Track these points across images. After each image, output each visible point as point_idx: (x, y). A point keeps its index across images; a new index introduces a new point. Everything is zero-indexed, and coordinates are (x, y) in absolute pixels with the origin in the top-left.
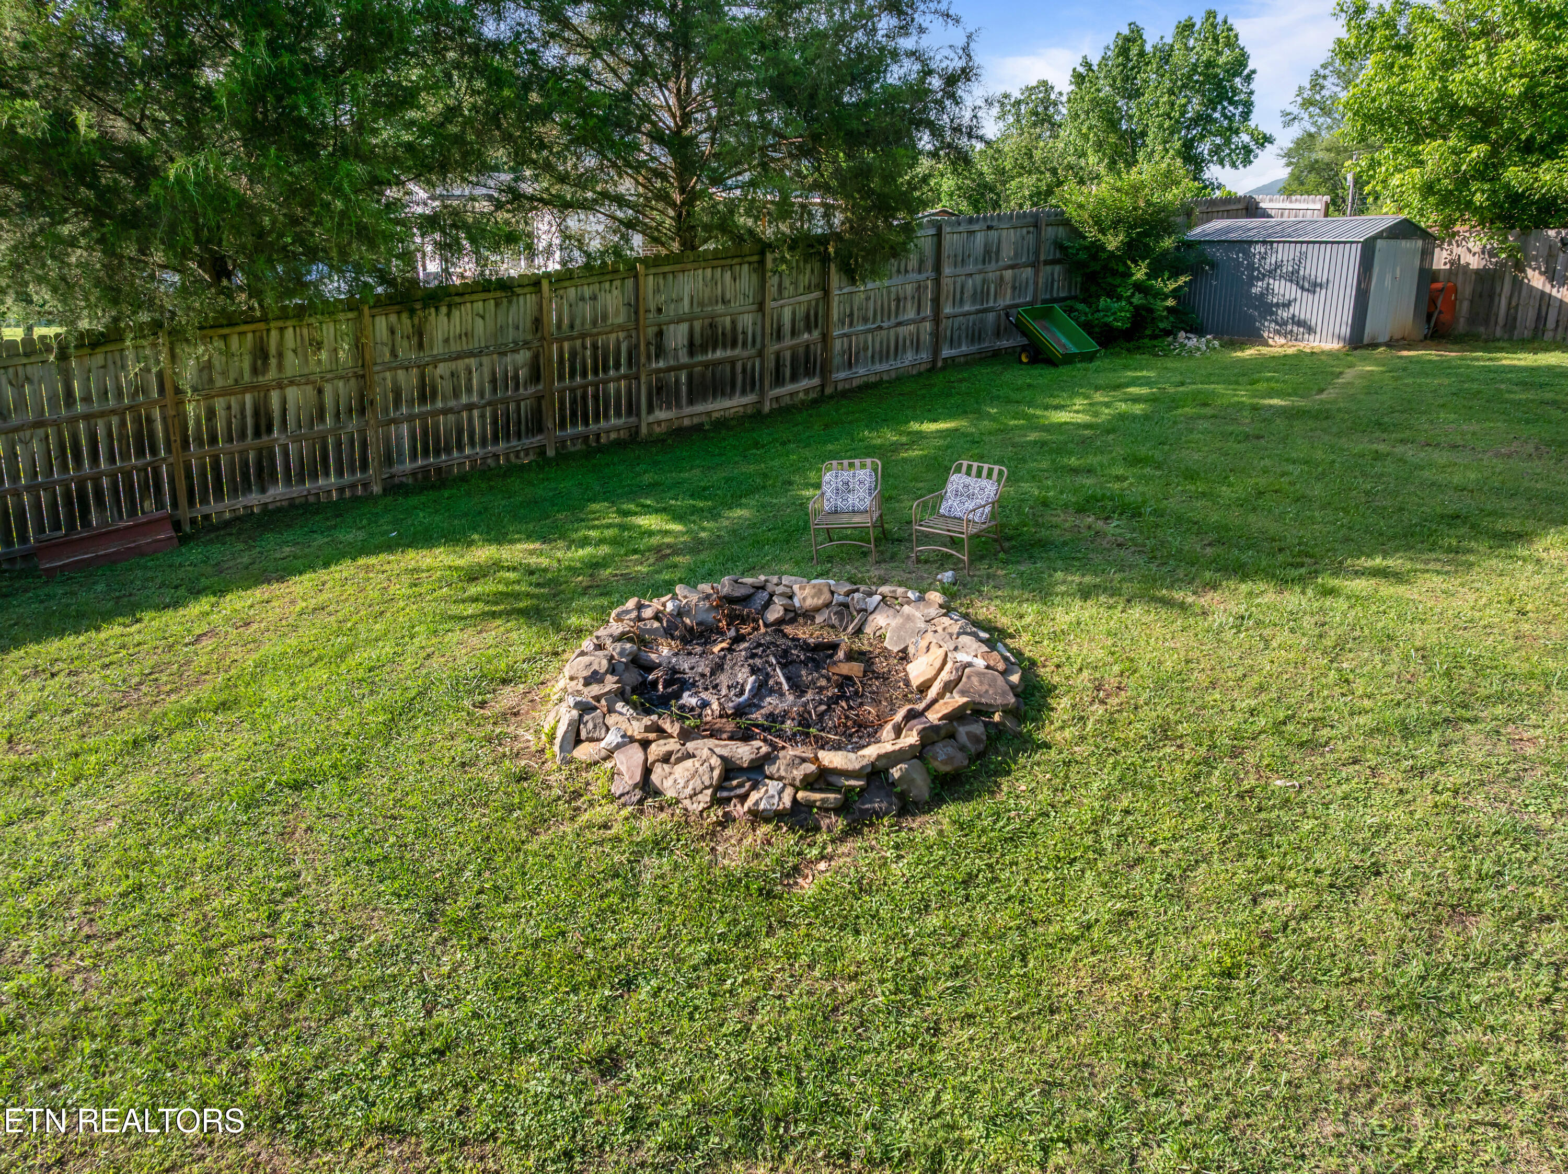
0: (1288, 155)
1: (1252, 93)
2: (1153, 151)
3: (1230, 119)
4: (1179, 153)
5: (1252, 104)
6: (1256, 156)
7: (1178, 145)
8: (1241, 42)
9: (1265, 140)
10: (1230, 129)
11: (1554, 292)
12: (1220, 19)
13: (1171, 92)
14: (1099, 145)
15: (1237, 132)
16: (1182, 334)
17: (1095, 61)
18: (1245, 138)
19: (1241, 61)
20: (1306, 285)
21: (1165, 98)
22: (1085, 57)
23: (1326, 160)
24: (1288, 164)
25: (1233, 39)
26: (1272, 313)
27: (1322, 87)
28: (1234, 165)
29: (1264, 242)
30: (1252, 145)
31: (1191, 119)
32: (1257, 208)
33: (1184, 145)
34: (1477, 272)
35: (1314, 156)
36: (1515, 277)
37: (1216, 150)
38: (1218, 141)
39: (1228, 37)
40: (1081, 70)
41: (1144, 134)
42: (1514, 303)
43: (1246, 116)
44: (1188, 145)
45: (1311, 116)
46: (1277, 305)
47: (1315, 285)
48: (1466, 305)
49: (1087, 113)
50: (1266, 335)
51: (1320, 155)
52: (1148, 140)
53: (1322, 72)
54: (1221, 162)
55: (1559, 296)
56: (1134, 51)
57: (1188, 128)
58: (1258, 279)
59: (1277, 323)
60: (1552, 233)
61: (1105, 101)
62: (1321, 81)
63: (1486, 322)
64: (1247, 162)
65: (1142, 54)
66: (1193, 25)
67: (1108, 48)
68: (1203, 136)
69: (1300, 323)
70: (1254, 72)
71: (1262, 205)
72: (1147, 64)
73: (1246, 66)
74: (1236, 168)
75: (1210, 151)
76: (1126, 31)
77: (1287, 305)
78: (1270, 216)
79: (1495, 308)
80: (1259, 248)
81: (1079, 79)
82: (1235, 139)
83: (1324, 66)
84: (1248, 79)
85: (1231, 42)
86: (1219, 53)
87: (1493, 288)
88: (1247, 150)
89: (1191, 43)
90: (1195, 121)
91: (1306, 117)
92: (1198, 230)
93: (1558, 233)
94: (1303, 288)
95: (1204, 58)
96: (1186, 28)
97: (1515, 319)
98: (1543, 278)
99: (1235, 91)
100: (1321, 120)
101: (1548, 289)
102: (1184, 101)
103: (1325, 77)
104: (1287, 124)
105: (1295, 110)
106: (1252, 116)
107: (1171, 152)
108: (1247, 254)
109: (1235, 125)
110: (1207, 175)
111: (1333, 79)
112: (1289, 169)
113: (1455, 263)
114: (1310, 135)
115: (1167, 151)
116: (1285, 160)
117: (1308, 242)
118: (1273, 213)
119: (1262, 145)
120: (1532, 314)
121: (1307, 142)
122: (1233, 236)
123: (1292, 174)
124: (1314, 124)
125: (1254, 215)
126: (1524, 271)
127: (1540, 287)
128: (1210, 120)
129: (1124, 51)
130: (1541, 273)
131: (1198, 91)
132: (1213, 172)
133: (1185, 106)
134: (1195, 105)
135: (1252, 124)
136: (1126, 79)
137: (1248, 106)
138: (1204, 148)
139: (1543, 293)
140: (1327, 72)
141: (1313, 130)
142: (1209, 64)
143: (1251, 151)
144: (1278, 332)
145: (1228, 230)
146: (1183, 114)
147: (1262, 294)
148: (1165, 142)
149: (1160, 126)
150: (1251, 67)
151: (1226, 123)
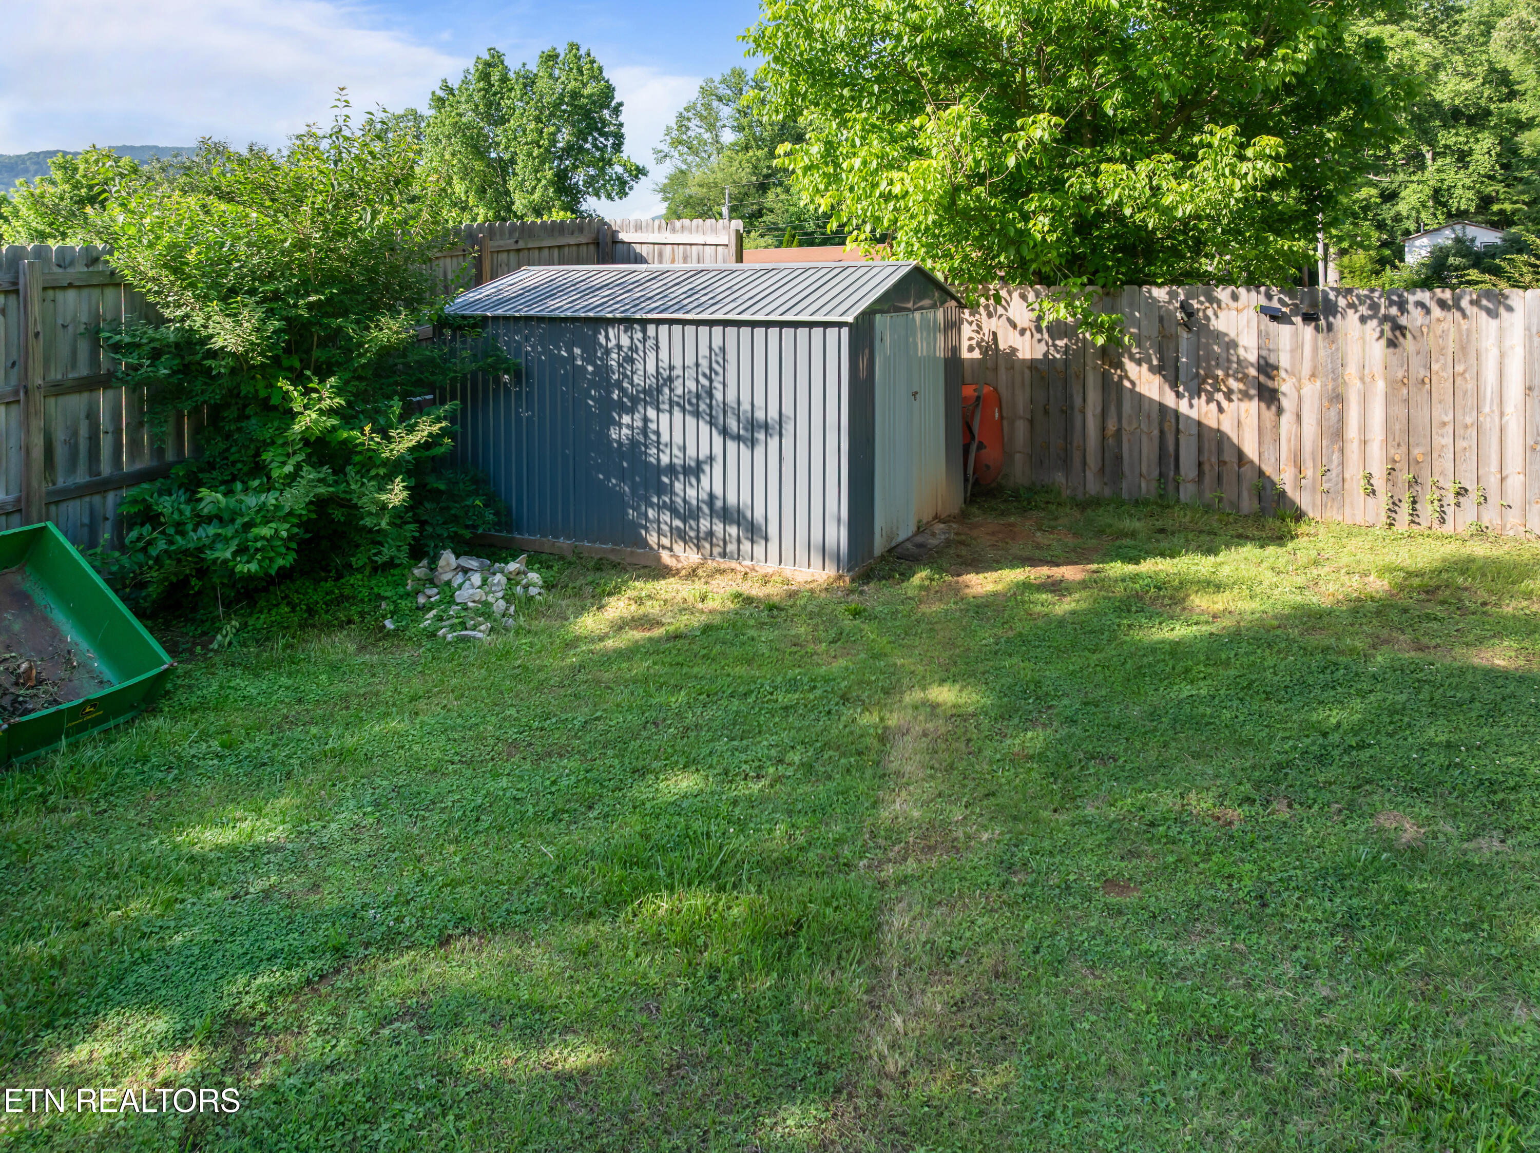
0: (663, 190)
1: (621, 125)
2: (524, 181)
3: (602, 150)
4: (552, 183)
5: (622, 136)
6: (631, 188)
7: (549, 174)
8: (606, 75)
9: (639, 172)
10: (602, 159)
11: (1183, 407)
12: (582, 52)
13: (538, 120)
14: (466, 173)
15: (610, 163)
16: (448, 559)
17: (455, 83)
18: (619, 169)
19: (608, 92)
20: (732, 424)
21: (532, 125)
22: (445, 81)
23: (700, 195)
24: (665, 199)
25: (596, 72)
26: (661, 489)
27: (688, 129)
28: (609, 197)
29: (628, 322)
30: (626, 177)
31: (563, 149)
32: (615, 242)
33: (556, 175)
34: (1033, 365)
35: (687, 191)
36: (1105, 376)
37: (591, 181)
38: (592, 171)
39: (591, 69)
40: (441, 94)
41: (513, 161)
42: (1111, 427)
43: (618, 147)
44: (561, 177)
45: (681, 155)
46: (671, 469)
47: (753, 425)
48: (1021, 428)
49: (449, 137)
50: (652, 539)
51: (693, 190)
52: (518, 168)
53: (686, 114)
54: (598, 195)
55: (1194, 414)
56: (495, 77)
57: (560, 158)
58: (623, 409)
59: (674, 511)
60: (1160, 293)
61: (469, 126)
62: (686, 123)
63: (1065, 462)
64: (623, 193)
65: (504, 79)
66: (557, 56)
67: (467, 71)
68: (575, 167)
69: (728, 515)
70: (621, 104)
71: (623, 236)
72: (511, 90)
73: (613, 98)
74: (612, 200)
75: (585, 182)
76: (486, 57)
77: (694, 471)
78: (639, 259)
79: (1077, 439)
80: (615, 338)
81: (439, 103)
82: (609, 170)
83: (687, 109)
84: (617, 111)
85: (597, 75)
86: (585, 85)
87: (1068, 398)
88: (622, 183)
89: (557, 72)
90: (569, 150)
91: (676, 154)
92: (488, 289)
93: (1173, 295)
94: (725, 432)
95: (569, 87)
96: (551, 58)
97: (1119, 458)
98: (1157, 380)
99: (604, 123)
100: (690, 158)
101: (1170, 400)
102: (552, 129)
103: (689, 119)
104: (659, 161)
105: (666, 148)
106: (624, 148)
107: (544, 182)
108: (589, 347)
109: (607, 156)
110: (584, 207)
111: (695, 122)
112: (666, 204)
113: (990, 348)
114: (682, 172)
115: (539, 180)
116: (660, 196)
117: (725, 323)
118: (644, 251)
119: (637, 177)
120: (1149, 450)
121: (679, 178)
122: (559, 306)
123: (669, 208)
124: (685, 161)
125: (610, 258)
126: (1120, 365)
127: (1155, 396)
128: (581, 149)
129: (485, 76)
130: (1151, 369)
131: (566, 121)
132: (591, 204)
133: (554, 134)
134: (565, 137)
135: (624, 155)
136: (489, 105)
137: (619, 139)
138: (579, 178)
139: (1162, 407)
140: (690, 115)
141: (684, 167)
142: (575, 95)
143: (625, 183)
144: (681, 535)
145: (551, 291)
146: (553, 142)
147: (633, 442)
148: (537, 171)
149: (530, 154)
150: (617, 99)
151: (598, 154)
